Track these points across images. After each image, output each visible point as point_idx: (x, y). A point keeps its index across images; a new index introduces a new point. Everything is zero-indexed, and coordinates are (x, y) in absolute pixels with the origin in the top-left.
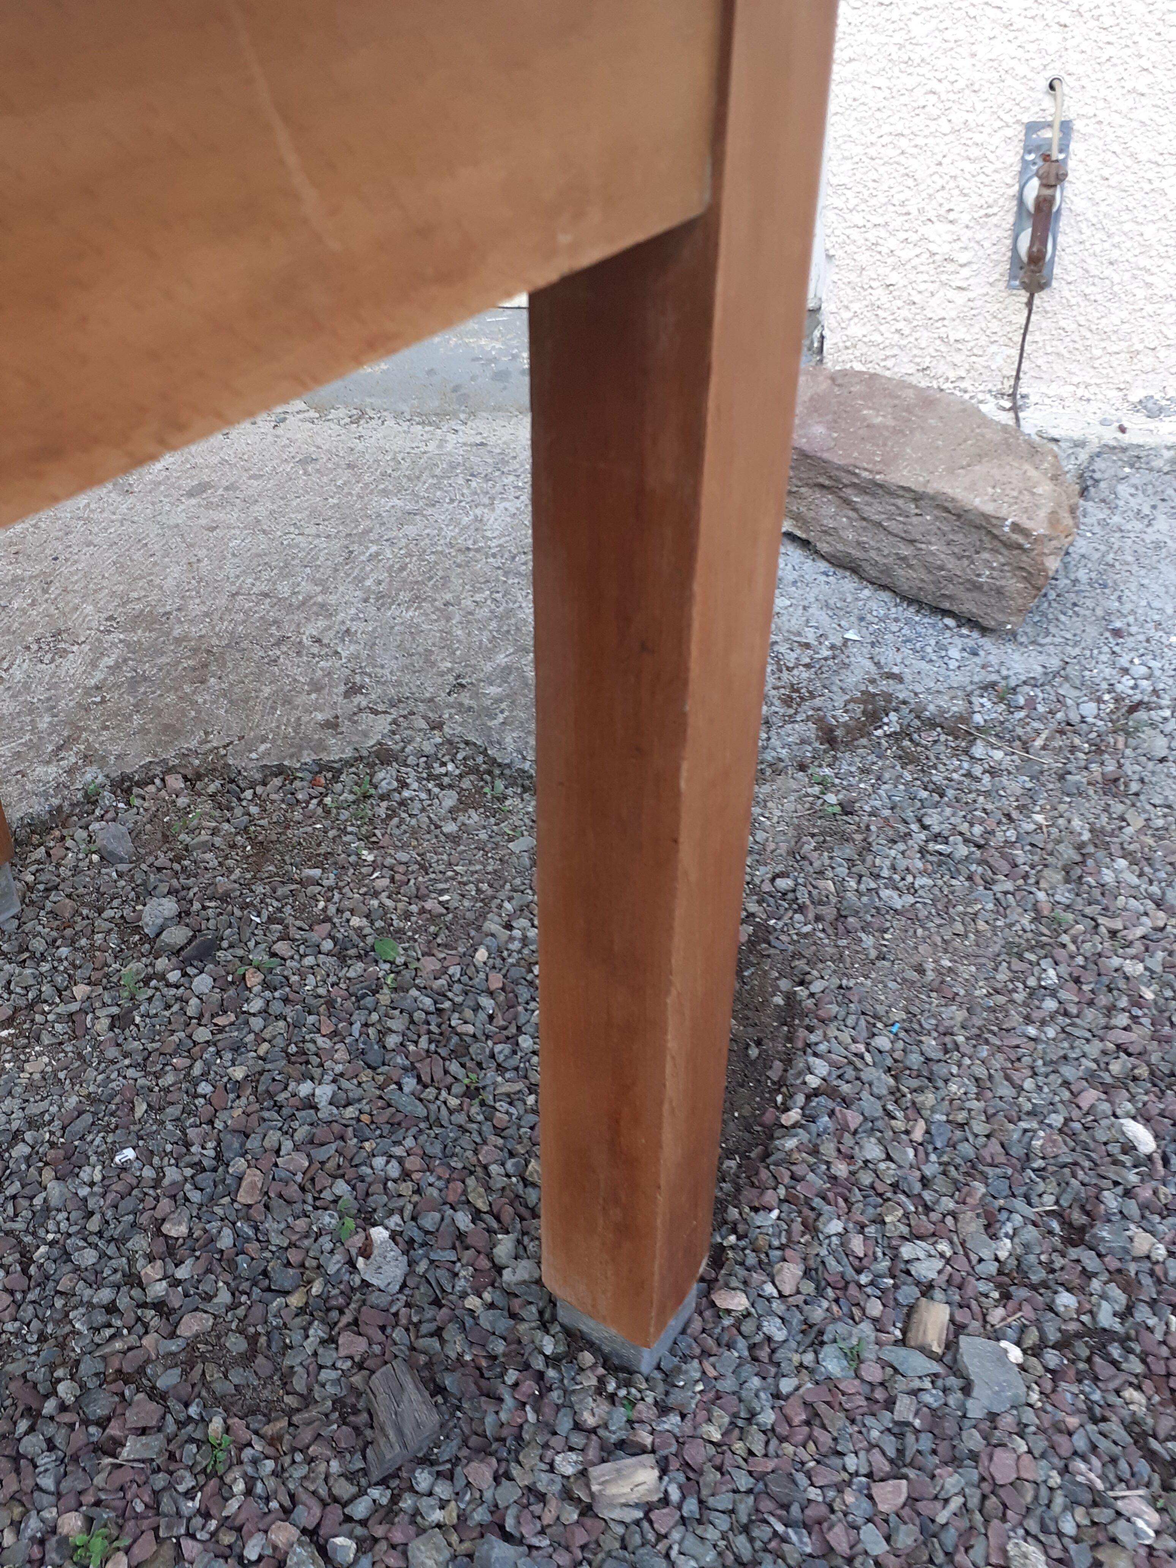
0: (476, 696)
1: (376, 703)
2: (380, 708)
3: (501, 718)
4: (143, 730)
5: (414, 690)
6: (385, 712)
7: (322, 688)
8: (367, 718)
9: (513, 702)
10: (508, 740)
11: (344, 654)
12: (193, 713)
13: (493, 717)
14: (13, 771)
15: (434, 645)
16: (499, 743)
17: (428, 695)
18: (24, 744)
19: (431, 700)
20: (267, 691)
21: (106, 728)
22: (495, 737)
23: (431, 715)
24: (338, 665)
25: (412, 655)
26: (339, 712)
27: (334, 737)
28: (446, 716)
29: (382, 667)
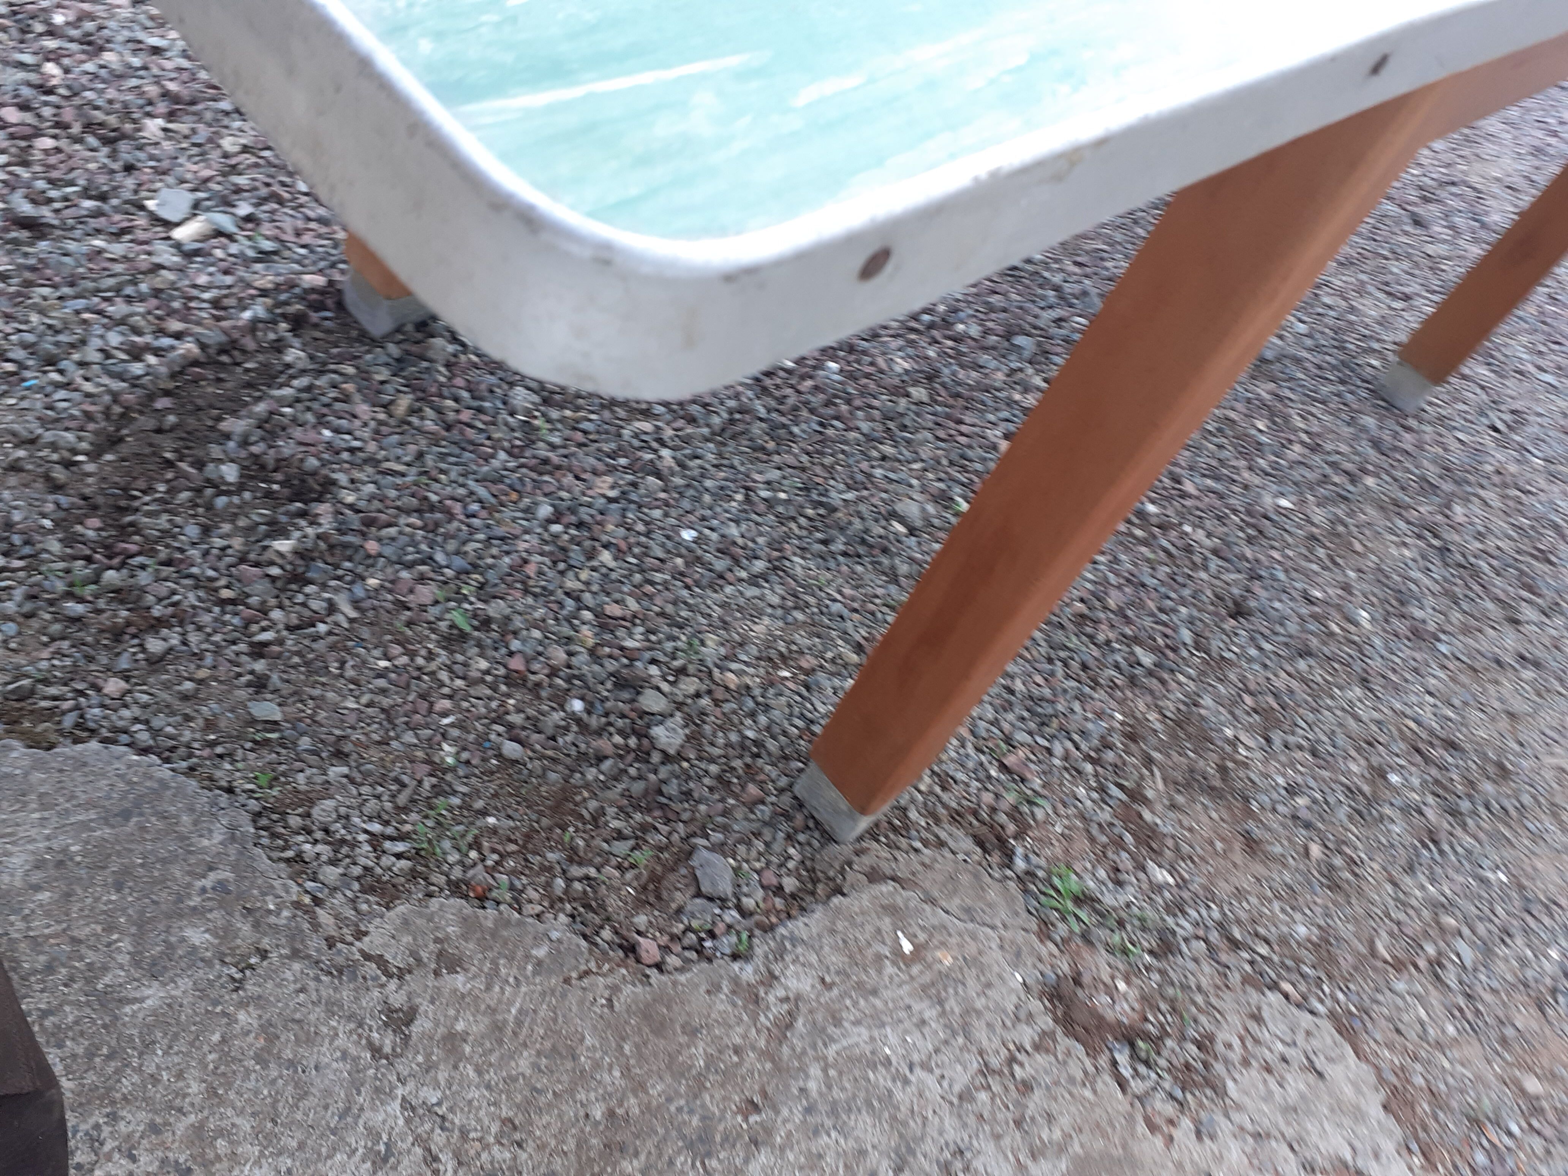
0: (226, 933)
1: (375, 978)
2: (371, 968)
3: (208, 882)
4: (692, 1032)
5: (312, 984)
6: (367, 957)
7: (444, 1038)
8: (396, 958)
9: (180, 899)
10: (218, 838)
11: (396, 1105)
12: (627, 1048)
13: (221, 886)
14: (835, 991)
15: (248, 1072)
16: (233, 839)
17: (297, 966)
18: (833, 1040)
19: (295, 954)
20: (523, 1064)
21: (737, 1051)
22: (233, 850)
23: (306, 926)
24: (411, 1085)
25: (292, 1064)
26: (431, 981)
27: (448, 938)
28: (286, 913)
29: (345, 1055)
